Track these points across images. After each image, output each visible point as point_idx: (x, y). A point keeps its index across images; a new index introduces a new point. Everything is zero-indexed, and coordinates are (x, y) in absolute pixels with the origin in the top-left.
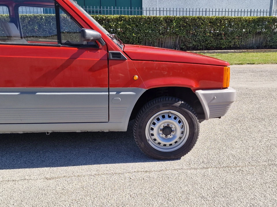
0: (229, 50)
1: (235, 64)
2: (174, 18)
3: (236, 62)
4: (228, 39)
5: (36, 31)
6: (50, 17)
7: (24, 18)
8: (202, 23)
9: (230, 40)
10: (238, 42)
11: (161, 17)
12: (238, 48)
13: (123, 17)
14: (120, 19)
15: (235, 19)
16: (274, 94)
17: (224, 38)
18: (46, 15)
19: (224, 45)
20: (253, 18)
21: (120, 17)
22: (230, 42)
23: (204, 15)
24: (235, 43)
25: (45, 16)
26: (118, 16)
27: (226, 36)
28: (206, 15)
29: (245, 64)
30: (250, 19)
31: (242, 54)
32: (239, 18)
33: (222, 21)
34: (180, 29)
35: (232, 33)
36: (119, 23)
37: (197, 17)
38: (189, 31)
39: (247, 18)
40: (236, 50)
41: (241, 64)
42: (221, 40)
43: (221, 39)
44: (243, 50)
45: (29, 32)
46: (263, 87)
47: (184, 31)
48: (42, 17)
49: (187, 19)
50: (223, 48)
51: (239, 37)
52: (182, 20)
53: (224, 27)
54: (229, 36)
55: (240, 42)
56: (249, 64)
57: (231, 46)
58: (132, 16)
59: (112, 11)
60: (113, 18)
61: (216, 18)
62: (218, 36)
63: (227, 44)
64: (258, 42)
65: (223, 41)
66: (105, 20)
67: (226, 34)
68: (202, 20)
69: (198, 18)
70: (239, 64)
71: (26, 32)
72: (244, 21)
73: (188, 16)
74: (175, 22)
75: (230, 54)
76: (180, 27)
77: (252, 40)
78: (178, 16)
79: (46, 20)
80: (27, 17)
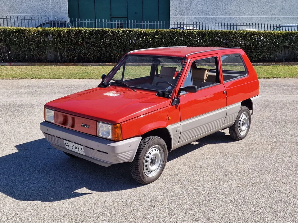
0: (258, 63)
1: (263, 78)
2: (207, 32)
3: (263, 76)
4: (257, 52)
5: (80, 43)
6: (93, 31)
7: (70, 32)
8: (233, 37)
9: (260, 53)
10: (267, 55)
11: (194, 32)
12: (267, 60)
13: (159, 31)
14: (157, 33)
15: (264, 33)
16: (289, 105)
17: (253, 51)
18: (89, 29)
19: (254, 58)
20: (281, 33)
21: (156, 31)
22: (260, 55)
23: (235, 30)
24: (264, 56)
25: (89, 31)
26: (155, 30)
27: (256, 49)
28: (237, 30)
29: (272, 78)
30: (278, 34)
31: (271, 67)
32: (268, 33)
33: (252, 36)
34: (212, 43)
35: (261, 47)
36: (156, 36)
37: (228, 32)
38: (220, 45)
39: (276, 33)
40: (265, 63)
41: (268, 78)
42: (251, 54)
43: (251, 52)
44: (272, 63)
45: (73, 44)
46: (283, 100)
47: (216, 44)
48: (86, 31)
49: (219, 33)
50: (253, 60)
51: (268, 50)
52: (215, 35)
53: (253, 41)
54: (258, 49)
55: (269, 55)
56: (275, 78)
57: (260, 58)
58: (168, 30)
59: (149, 25)
60: (151, 32)
61: (247, 32)
62: (248, 49)
63: (257, 57)
64: (287, 55)
65: (253, 54)
66: (142, 34)
67: (256, 47)
68: (234, 35)
69: (230, 32)
70: (266, 78)
71: (71, 44)
72: (273, 35)
73: (220, 30)
74: (208, 36)
75: (259, 66)
76: (212, 41)
77: (281, 53)
78: (210, 30)
79: (90, 33)
80: (72, 31)
